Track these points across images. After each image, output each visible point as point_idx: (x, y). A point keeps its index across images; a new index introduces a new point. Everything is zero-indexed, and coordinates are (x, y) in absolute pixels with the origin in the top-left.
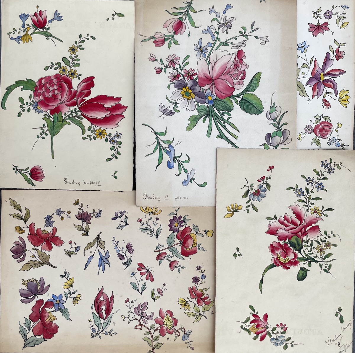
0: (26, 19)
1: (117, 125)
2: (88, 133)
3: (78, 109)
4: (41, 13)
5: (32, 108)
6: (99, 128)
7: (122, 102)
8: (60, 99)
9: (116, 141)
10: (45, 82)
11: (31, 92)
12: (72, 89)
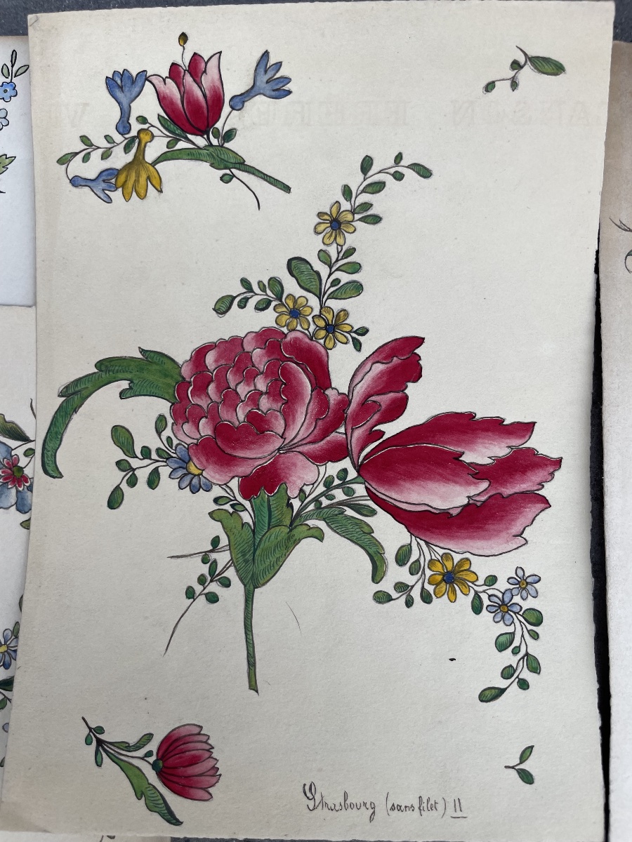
0: (134, 94)
1: (520, 541)
2: (396, 574)
3: (352, 474)
4: (196, 66)
5: (165, 471)
6: (441, 552)
7: (539, 443)
8: (281, 431)
9: (516, 609)
10: (216, 361)
11: (163, 407)
12: (329, 392)
